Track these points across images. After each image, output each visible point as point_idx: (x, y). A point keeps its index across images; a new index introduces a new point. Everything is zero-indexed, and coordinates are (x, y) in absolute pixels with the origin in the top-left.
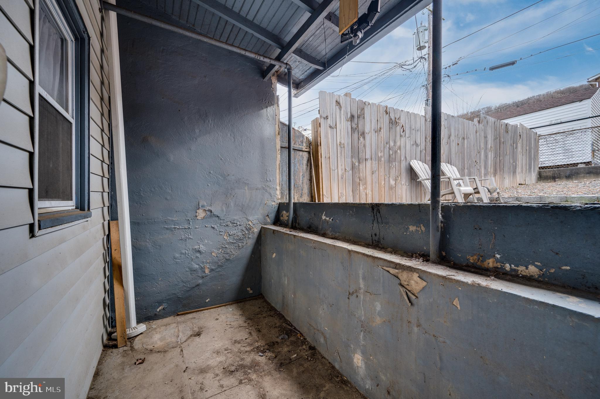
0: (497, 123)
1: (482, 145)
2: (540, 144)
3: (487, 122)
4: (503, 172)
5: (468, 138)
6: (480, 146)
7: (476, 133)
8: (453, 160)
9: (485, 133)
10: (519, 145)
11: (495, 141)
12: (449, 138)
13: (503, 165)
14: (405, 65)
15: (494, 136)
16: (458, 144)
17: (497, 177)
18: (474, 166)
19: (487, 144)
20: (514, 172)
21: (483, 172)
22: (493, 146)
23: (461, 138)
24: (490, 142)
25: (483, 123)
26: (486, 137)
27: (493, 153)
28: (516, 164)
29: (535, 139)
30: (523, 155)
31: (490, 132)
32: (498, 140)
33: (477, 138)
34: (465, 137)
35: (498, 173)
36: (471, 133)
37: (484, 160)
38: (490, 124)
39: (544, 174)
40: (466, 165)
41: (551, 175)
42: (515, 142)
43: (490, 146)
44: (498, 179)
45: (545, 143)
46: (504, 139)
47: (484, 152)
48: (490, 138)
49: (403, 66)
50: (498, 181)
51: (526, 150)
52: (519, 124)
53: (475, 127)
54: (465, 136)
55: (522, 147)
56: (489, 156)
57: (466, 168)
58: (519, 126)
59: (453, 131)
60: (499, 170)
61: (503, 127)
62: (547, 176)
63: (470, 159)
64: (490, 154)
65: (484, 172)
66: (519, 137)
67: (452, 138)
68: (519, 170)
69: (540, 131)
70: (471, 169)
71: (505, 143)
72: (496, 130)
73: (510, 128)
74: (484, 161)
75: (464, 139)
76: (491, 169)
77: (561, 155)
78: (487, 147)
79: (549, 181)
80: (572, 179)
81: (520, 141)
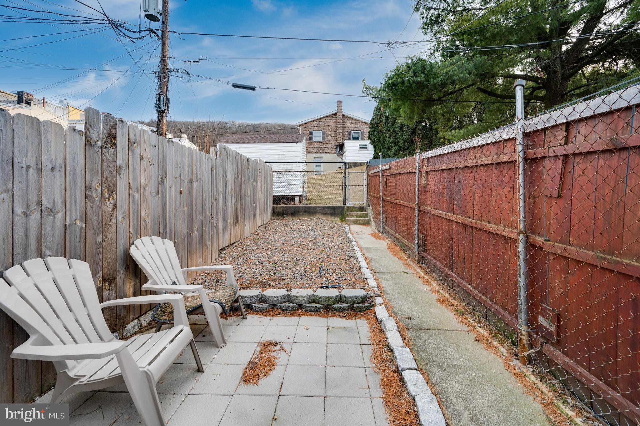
0: (238, 157)
1: (221, 189)
2: (273, 179)
3: (227, 155)
4: (244, 218)
5: (200, 179)
6: (217, 191)
7: (212, 170)
8: (170, 223)
9: (225, 171)
10: (259, 183)
11: (236, 180)
12: (162, 182)
13: (245, 209)
15: (235, 174)
16: (181, 192)
17: (237, 227)
18: (208, 221)
19: (226, 186)
20: (255, 215)
21: (221, 227)
22: (233, 188)
23: (186, 181)
24: (230, 182)
25: (222, 156)
26: (225, 176)
27: (233, 197)
28: (256, 205)
29: (271, 174)
30: (262, 193)
31: (230, 169)
32: (239, 179)
33: (213, 179)
34: (195, 179)
35: (239, 222)
36: (204, 170)
37: (223, 208)
38: (231, 159)
39: (276, 209)
40: (195, 225)
42: (255, 180)
43: (230, 188)
44: (239, 229)
45: (277, 179)
46: (245, 178)
47: (223, 197)
48: (230, 176)
50: (239, 231)
51: (265, 187)
52: (259, 159)
53: (210, 162)
54: (195, 176)
55: (261, 184)
56: (230, 201)
57: (195, 229)
58: (258, 162)
59: (169, 167)
60: (240, 217)
61: (244, 162)
62: (279, 211)
63: (202, 213)
64: (230, 198)
65: (223, 226)
66: (259, 174)
67: (168, 182)
68: (258, 212)
69: (275, 167)
70: (204, 229)
71: (246, 182)
72: (237, 166)
73: (251, 164)
74: (223, 211)
75: (192, 181)
76: (231, 220)
78: (227, 190)
79: (280, 217)
80: (295, 217)
81: (260, 179)
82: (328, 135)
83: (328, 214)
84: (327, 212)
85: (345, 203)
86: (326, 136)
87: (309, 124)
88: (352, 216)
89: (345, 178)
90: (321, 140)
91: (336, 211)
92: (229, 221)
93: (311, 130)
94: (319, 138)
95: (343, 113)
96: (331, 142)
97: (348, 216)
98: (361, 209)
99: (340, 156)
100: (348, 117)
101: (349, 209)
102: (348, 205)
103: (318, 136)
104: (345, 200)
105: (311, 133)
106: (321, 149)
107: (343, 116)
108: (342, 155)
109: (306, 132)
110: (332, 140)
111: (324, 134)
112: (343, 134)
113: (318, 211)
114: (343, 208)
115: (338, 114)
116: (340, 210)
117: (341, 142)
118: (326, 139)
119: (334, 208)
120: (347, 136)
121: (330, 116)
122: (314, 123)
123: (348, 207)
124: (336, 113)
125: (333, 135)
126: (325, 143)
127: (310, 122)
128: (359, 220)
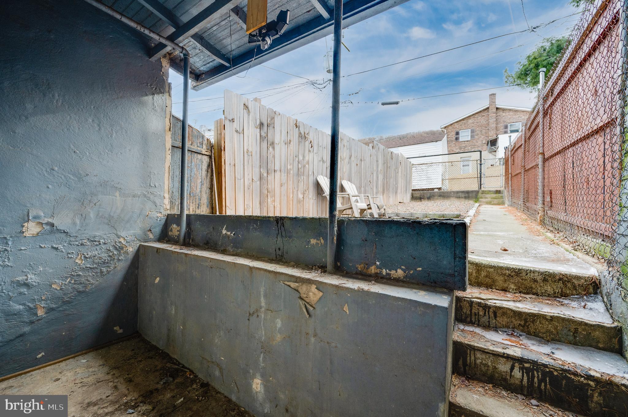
0: (385, 150)
1: (375, 168)
2: (413, 171)
3: (379, 148)
4: (389, 192)
5: (365, 160)
6: (373, 169)
8: (353, 179)
9: (377, 158)
10: (400, 170)
11: (384, 165)
12: (350, 158)
13: (389, 185)
14: (316, 83)
15: (383, 161)
16: (357, 165)
17: (384, 196)
18: (368, 185)
19: (378, 167)
20: (396, 193)
21: (375, 191)
22: (382, 169)
23: (359, 160)
24: (380, 165)
25: (376, 149)
26: (377, 161)
27: (382, 175)
28: (397, 186)
29: (410, 167)
30: (402, 179)
31: (380, 156)
32: (386, 165)
34: (363, 160)
35: (386, 193)
36: (367, 156)
37: (376, 180)
38: (381, 151)
39: (415, 195)
40: (363, 184)
41: (419, 196)
42: (397, 168)
43: (380, 169)
45: (416, 171)
46: (389, 165)
47: (376, 173)
48: (380, 162)
49: (314, 84)
50: (385, 199)
51: (404, 175)
52: (400, 154)
53: (370, 152)
54: (363, 158)
55: (402, 172)
56: (380, 177)
57: (362, 186)
58: (400, 155)
59: (353, 152)
60: (386, 190)
61: (389, 154)
62: (417, 197)
63: (366, 179)
64: (380, 175)
66: (399, 164)
67: (353, 158)
68: (399, 191)
69: (413, 161)
70: (366, 188)
71: (390, 168)
72: (384, 156)
73: (394, 155)
74: (376, 182)
75: (361, 160)
76: (380, 189)
77: (425, 181)
78: (378, 170)
79: (418, 200)
80: (431, 200)
81: (400, 167)
82: (478, 132)
83: (462, 197)
84: (461, 196)
85: (481, 187)
86: (475, 134)
87: (456, 124)
88: (486, 198)
89: (481, 165)
90: (469, 139)
91: (470, 195)
92: (379, 189)
93: (458, 130)
94: (467, 137)
95: (497, 106)
96: (481, 139)
97: (482, 198)
98: (498, 192)
99: (493, 153)
100: (504, 110)
101: (484, 192)
102: (483, 189)
103: (465, 135)
104: (481, 185)
105: (457, 133)
106: (470, 148)
107: (497, 109)
108: (496, 151)
109: (452, 133)
110: (483, 137)
111: (472, 132)
112: (497, 129)
113: (452, 195)
114: (477, 192)
115: (490, 108)
116: (474, 194)
117: (494, 137)
118: (476, 136)
119: (468, 192)
120: (502, 129)
121: (480, 112)
122: (460, 123)
123: (483, 191)
124: (488, 108)
125: (484, 131)
126: (475, 141)
127: (457, 122)
128: (493, 201)
